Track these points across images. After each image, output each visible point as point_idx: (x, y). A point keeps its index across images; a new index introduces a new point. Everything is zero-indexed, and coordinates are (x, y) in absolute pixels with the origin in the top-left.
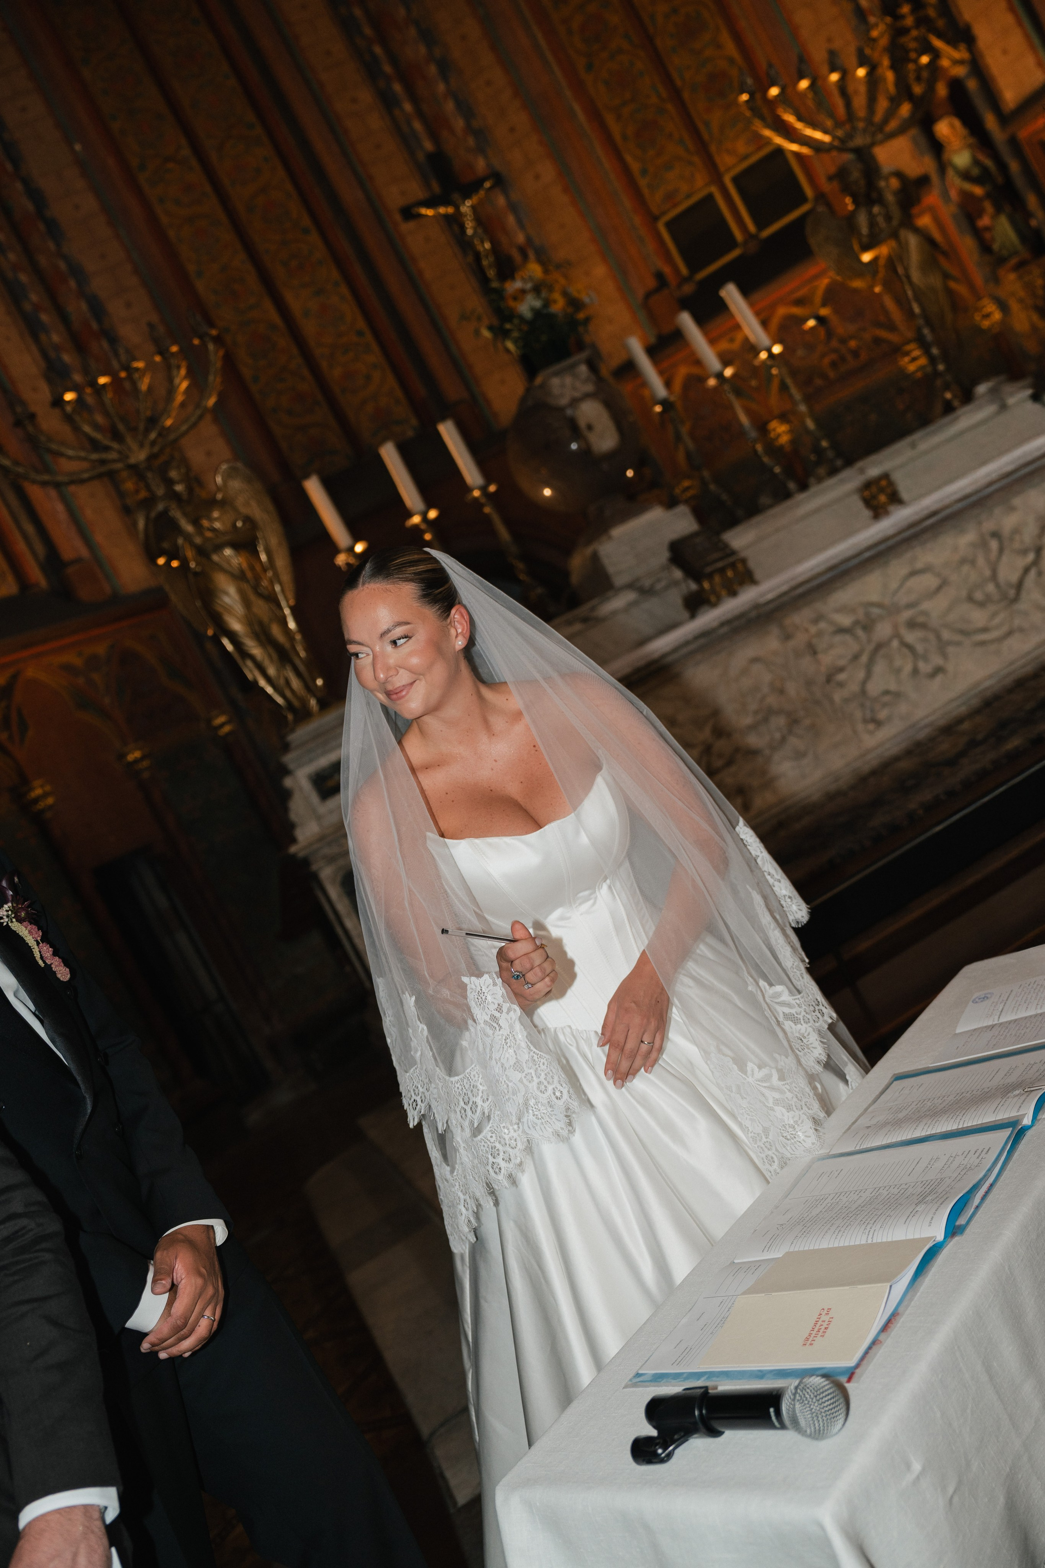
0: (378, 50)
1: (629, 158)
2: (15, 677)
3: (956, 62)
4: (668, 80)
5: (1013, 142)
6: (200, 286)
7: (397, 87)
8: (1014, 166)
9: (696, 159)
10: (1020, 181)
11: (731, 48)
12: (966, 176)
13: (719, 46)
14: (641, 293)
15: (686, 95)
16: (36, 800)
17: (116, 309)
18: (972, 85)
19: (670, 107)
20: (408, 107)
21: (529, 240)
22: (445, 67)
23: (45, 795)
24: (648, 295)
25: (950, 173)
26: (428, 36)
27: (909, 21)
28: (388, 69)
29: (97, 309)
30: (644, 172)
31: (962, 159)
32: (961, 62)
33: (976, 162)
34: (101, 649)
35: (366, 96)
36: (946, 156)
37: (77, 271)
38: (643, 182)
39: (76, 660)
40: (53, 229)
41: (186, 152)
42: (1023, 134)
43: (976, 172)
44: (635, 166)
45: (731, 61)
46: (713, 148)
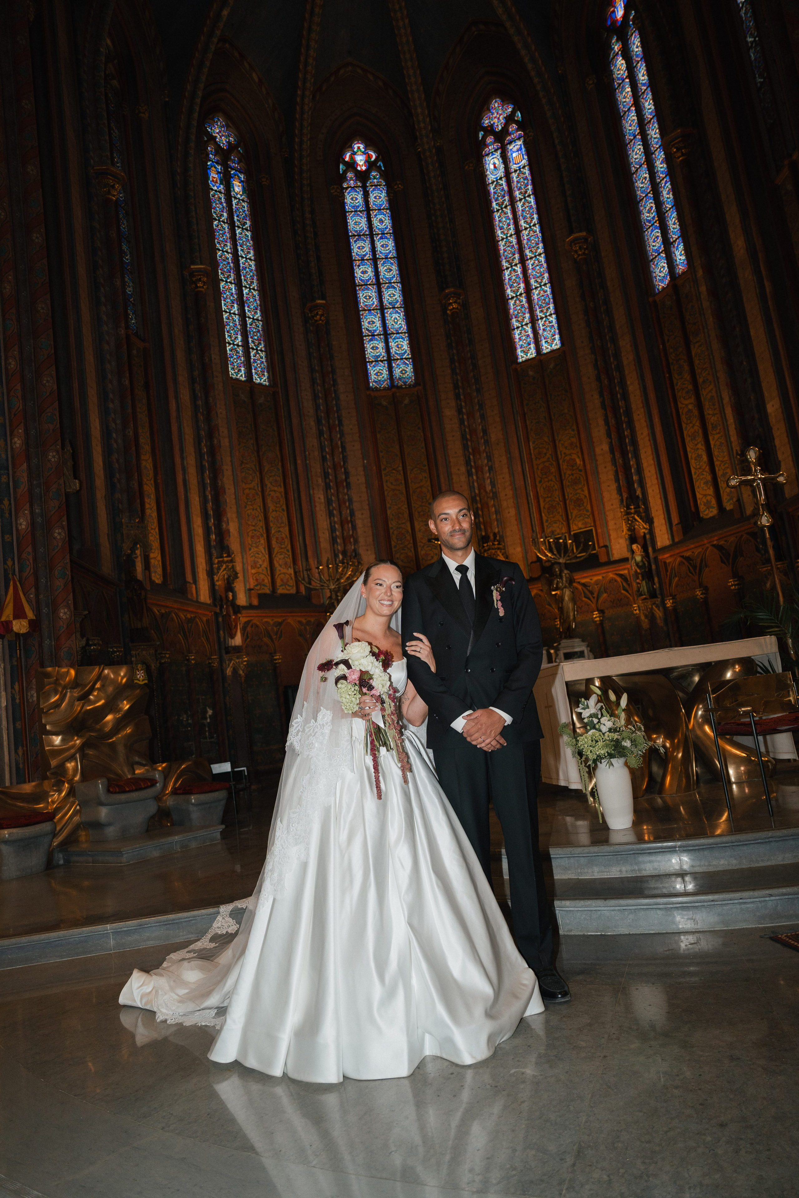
0: (471, 457)
1: (543, 515)
2: (284, 620)
3: (644, 528)
4: (564, 495)
5: (656, 559)
6: (389, 512)
7: (474, 470)
8: (654, 567)
9: (564, 523)
10: (654, 572)
11: (586, 492)
12: (637, 564)
13: (583, 491)
14: (530, 561)
15: (568, 502)
16: (276, 660)
17: (358, 514)
18: (648, 536)
19: (561, 503)
20: (475, 477)
21: (499, 532)
22: (491, 469)
23: (279, 659)
24: (532, 562)
25: (634, 560)
26: (489, 458)
27: (633, 511)
28: (473, 464)
29: (352, 514)
30: (547, 521)
31: (638, 558)
32: (646, 529)
33: (642, 561)
34: (312, 620)
35: (463, 469)
36: (634, 555)
37: (350, 500)
38: (545, 524)
39: (304, 621)
40: (348, 486)
41: (400, 468)
42: (660, 557)
43: (640, 564)
44: (545, 518)
45: (586, 496)
46: (571, 522)
